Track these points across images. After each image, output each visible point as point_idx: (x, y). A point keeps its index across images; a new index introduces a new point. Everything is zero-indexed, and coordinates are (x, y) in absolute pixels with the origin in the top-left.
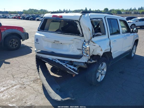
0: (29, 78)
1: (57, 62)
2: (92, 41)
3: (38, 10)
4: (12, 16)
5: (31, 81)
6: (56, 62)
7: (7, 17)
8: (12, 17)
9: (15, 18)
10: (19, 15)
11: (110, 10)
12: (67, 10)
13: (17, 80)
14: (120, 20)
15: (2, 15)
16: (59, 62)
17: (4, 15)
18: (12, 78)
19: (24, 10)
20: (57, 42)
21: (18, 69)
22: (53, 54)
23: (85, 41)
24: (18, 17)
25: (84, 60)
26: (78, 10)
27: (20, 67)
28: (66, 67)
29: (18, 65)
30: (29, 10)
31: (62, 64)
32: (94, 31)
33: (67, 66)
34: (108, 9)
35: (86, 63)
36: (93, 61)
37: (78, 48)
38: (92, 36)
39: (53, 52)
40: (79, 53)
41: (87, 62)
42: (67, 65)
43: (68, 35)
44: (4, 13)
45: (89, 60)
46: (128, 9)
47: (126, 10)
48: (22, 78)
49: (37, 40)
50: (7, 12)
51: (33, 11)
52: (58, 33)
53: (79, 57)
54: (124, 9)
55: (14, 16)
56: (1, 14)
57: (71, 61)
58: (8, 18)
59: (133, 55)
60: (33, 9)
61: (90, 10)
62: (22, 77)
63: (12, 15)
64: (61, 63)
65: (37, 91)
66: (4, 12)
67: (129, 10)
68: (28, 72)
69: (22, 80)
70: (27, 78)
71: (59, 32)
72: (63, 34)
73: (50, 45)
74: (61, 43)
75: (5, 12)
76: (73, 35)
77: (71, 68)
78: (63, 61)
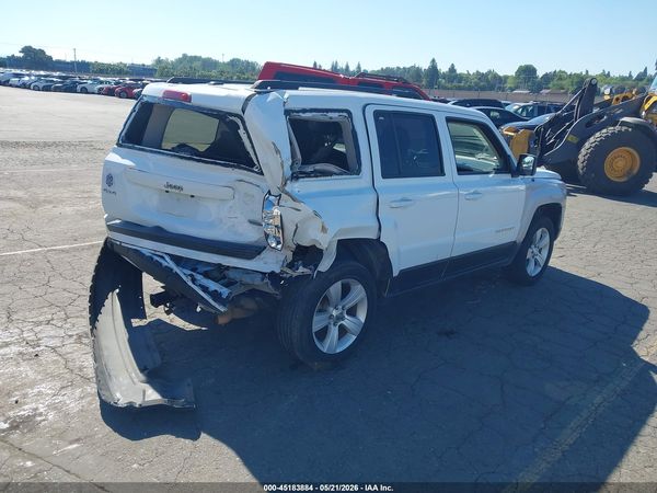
0: (68, 326)
1: (165, 264)
2: (287, 193)
3: (221, 61)
4: (101, 82)
5: (71, 336)
6: (161, 264)
7: (79, 88)
8: (100, 89)
9: (110, 92)
10: (128, 80)
11: (546, 74)
12: (347, 67)
13: (16, 330)
14: (449, 120)
15: (60, 77)
16: (172, 264)
17: (66, 78)
18: (5, 320)
19: (159, 61)
20: (174, 190)
21: (40, 292)
22: (158, 234)
23: (269, 192)
24: (123, 91)
25: (269, 262)
26: (398, 68)
27: (52, 284)
28: (190, 284)
29: (46, 278)
30: (180, 61)
31: (178, 272)
32: (299, 156)
33: (194, 281)
34: (534, 71)
35: (272, 275)
36: (301, 270)
37: (251, 219)
38: (289, 173)
39: (159, 229)
40: (250, 235)
41: (278, 271)
42: (198, 277)
43: (213, 166)
44: (72, 70)
45: (291, 266)
46: (630, 76)
47: (623, 79)
48: (39, 324)
49: (109, 180)
50: (83, 67)
51: (196, 64)
52: (182, 158)
53: (250, 251)
54: (612, 75)
55: (108, 85)
56: (58, 74)
57: (220, 265)
58: (85, 91)
59: (532, 270)
60: (195, 57)
61: (452, 69)
62: (41, 319)
63: (102, 79)
64: (176, 269)
65: (76, 371)
66: (72, 63)
67: (635, 76)
68: (76, 303)
69: (37, 329)
70: (59, 325)
71: (185, 151)
72: (198, 161)
73: (154, 201)
74: (192, 196)
75: (78, 63)
76: (231, 166)
77: (205, 289)
78: (193, 265)
